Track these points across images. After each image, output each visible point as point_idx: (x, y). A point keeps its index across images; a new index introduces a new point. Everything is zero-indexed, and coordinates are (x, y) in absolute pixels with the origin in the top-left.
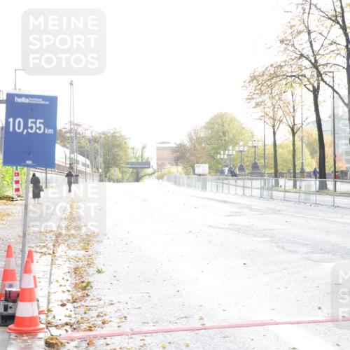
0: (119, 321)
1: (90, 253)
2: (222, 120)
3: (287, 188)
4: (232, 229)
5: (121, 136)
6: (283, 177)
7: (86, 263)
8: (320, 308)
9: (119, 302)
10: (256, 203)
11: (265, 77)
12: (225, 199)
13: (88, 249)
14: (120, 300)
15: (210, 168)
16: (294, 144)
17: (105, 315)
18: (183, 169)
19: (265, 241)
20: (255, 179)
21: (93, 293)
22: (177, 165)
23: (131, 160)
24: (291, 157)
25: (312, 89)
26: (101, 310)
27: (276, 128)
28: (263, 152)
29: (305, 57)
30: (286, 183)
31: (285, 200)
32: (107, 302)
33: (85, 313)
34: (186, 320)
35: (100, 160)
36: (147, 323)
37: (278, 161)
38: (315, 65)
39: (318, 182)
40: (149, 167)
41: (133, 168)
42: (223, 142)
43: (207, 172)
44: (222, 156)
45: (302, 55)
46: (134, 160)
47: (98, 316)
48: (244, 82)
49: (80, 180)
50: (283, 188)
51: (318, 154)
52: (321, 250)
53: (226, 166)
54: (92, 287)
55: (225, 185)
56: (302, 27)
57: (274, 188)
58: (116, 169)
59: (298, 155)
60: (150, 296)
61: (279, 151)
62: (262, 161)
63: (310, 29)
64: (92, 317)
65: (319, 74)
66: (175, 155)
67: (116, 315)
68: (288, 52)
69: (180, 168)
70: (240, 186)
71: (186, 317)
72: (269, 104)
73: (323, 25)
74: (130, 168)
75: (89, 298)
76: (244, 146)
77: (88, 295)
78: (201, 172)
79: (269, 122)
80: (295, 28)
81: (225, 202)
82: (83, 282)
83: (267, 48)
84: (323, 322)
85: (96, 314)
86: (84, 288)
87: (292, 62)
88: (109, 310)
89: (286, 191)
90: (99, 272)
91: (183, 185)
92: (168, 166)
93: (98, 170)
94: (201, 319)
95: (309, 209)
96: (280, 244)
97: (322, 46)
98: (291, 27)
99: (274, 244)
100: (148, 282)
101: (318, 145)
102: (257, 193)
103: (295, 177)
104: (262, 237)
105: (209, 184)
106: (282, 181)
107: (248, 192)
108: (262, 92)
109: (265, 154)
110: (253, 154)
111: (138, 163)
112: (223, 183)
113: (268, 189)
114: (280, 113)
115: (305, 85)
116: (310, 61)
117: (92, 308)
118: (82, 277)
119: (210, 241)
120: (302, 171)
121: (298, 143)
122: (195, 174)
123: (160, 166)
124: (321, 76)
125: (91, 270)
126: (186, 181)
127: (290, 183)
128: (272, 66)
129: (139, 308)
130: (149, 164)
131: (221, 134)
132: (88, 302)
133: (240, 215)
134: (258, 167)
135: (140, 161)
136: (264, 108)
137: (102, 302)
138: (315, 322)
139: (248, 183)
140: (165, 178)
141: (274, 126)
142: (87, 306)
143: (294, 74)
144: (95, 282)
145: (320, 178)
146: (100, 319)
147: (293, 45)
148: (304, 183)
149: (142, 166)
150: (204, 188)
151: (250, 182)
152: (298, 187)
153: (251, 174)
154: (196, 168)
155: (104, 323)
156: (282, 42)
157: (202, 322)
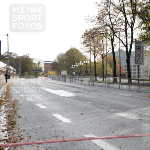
0: (27, 138)
1: (15, 109)
2: (73, 52)
3: (100, 81)
4: (76, 99)
5: (29, 58)
6: (98, 76)
7: (13, 113)
8: (113, 132)
9: (28, 130)
10: (87, 88)
11: (91, 34)
12: (74, 86)
13: (14, 107)
14: (28, 129)
15: (67, 72)
16: (103, 62)
17: (22, 136)
18: (56, 73)
19: (90, 104)
20: (86, 77)
21: (16, 126)
22: (53, 71)
23: (33, 69)
24: (102, 68)
25: (111, 39)
26: (20, 133)
27: (96, 55)
28: (90, 66)
29: (108, 25)
30: (100, 79)
31: (99, 86)
32: (22, 130)
33: (13, 135)
34: (56, 138)
35: (20, 69)
36: (40, 139)
37: (96, 70)
38: (112, 29)
39: (113, 79)
40: (41, 72)
41: (34, 72)
42: (73, 61)
43: (66, 74)
44: (73, 67)
45: (107, 25)
46: (35, 69)
47: (18, 136)
48: (82, 36)
49: (11, 77)
50: (98, 81)
51: (113, 67)
52: (114, 107)
53: (74, 72)
54: (16, 124)
55: (74, 80)
56: (107, 13)
57: (94, 81)
58: (27, 72)
59: (105, 67)
60: (41, 128)
61: (97, 65)
62: (90, 69)
63: (110, 13)
64: (16, 137)
65: (114, 33)
66: (52, 67)
67: (26, 136)
68: (101, 23)
69: (54, 73)
70: (80, 80)
71: (56, 136)
72: (93, 45)
73: (115, 12)
74: (33, 72)
75: (14, 129)
76: (82, 63)
77: (14, 127)
78: (63, 74)
79: (93, 53)
80: (104, 13)
81: (74, 87)
82: (12, 121)
83: (92, 21)
84: (115, 138)
85: (17, 136)
86: (12, 124)
87: (102, 27)
88: (23, 133)
89: (99, 82)
90: (19, 117)
91: (56, 80)
92: (49, 71)
93: (19, 73)
94: (63, 137)
95: (109, 90)
96: (97, 105)
97: (115, 20)
98: (102, 12)
99: (94, 105)
100: (40, 121)
101: (113, 63)
102: (87, 83)
103: (103, 76)
104: (89, 102)
105: (67, 79)
106: (98, 78)
107: (83, 82)
108: (90, 40)
109: (91, 66)
110: (86, 67)
111: (36, 70)
112: (73, 79)
113: (92, 82)
114: (97, 49)
115: (108, 37)
116: (110, 27)
117: (16, 133)
118: (12, 119)
119: (67, 104)
120: (107, 74)
121: (105, 62)
122: (61, 75)
123: (46, 71)
124: (115, 34)
125: (16, 117)
126: (57, 78)
127: (101, 79)
128: (94, 29)
129: (36, 133)
130: (41, 71)
131: (72, 58)
132: (14, 130)
133: (80, 93)
134: (88, 72)
135: (37, 69)
136: (91, 47)
137: (20, 130)
138: (111, 138)
139: (83, 79)
140: (48, 76)
141: (95, 55)
142: (14, 132)
143: (103, 32)
144: (17, 122)
145: (114, 77)
146: (19, 137)
147: (103, 20)
148: (107, 79)
149: (38, 71)
150: (65, 81)
151: (84, 78)
152: (105, 81)
153: (85, 75)
154: (61, 72)
155: (21, 139)
156: (98, 19)
157: (63, 138)
